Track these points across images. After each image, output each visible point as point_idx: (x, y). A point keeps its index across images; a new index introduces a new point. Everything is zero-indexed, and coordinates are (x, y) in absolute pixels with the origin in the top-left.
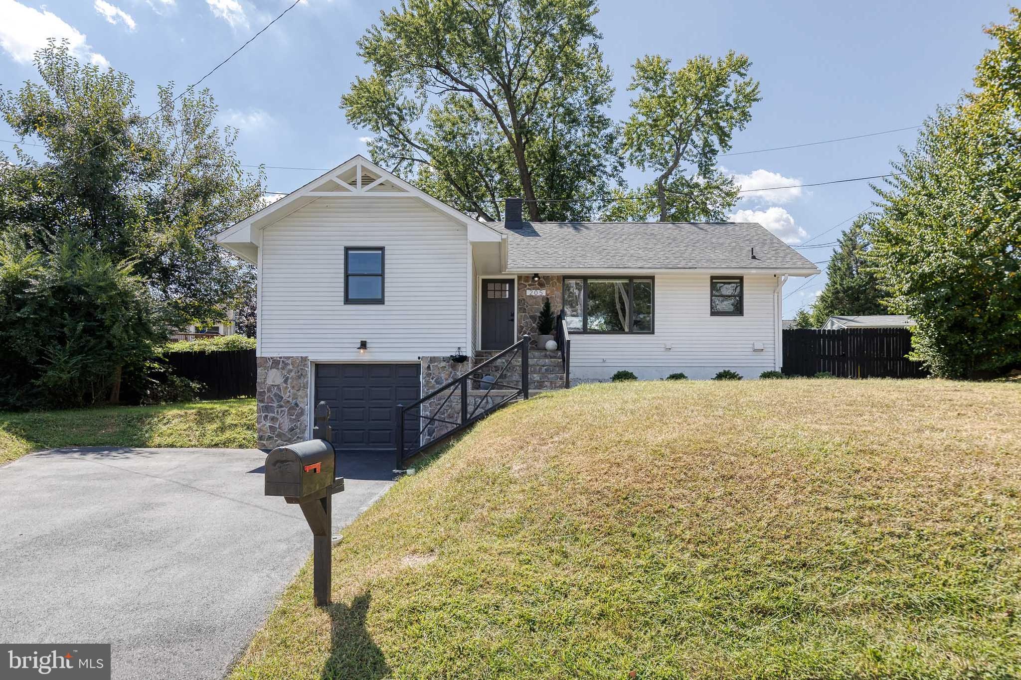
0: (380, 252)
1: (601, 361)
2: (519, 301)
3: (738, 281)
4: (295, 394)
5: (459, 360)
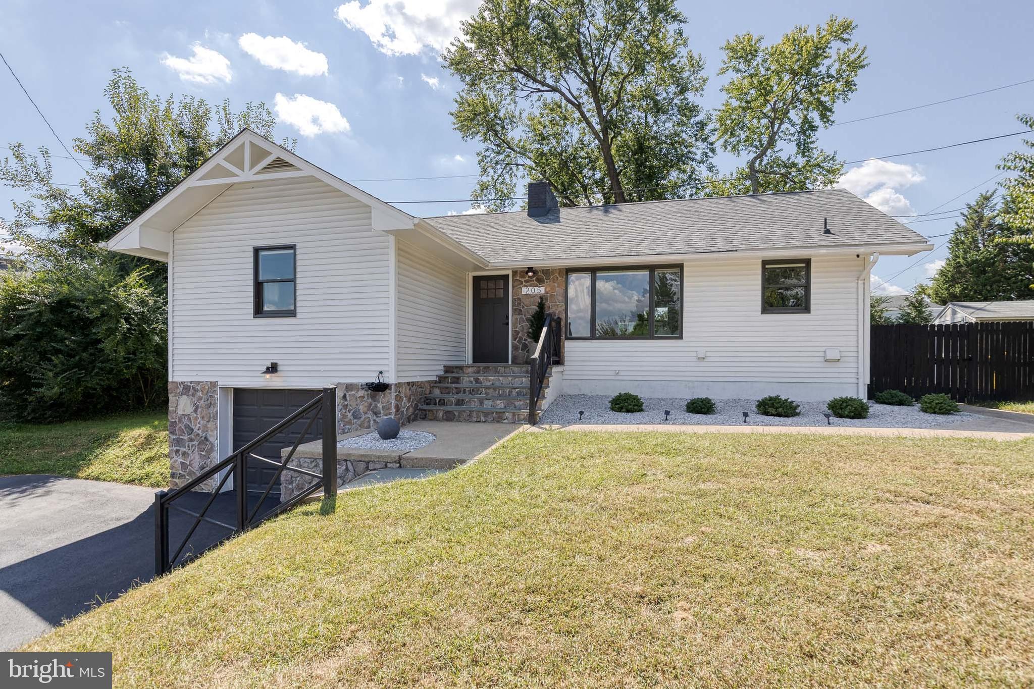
0: (292, 251)
1: (613, 373)
2: (514, 301)
3: (803, 265)
4: (205, 426)
5: (379, 388)
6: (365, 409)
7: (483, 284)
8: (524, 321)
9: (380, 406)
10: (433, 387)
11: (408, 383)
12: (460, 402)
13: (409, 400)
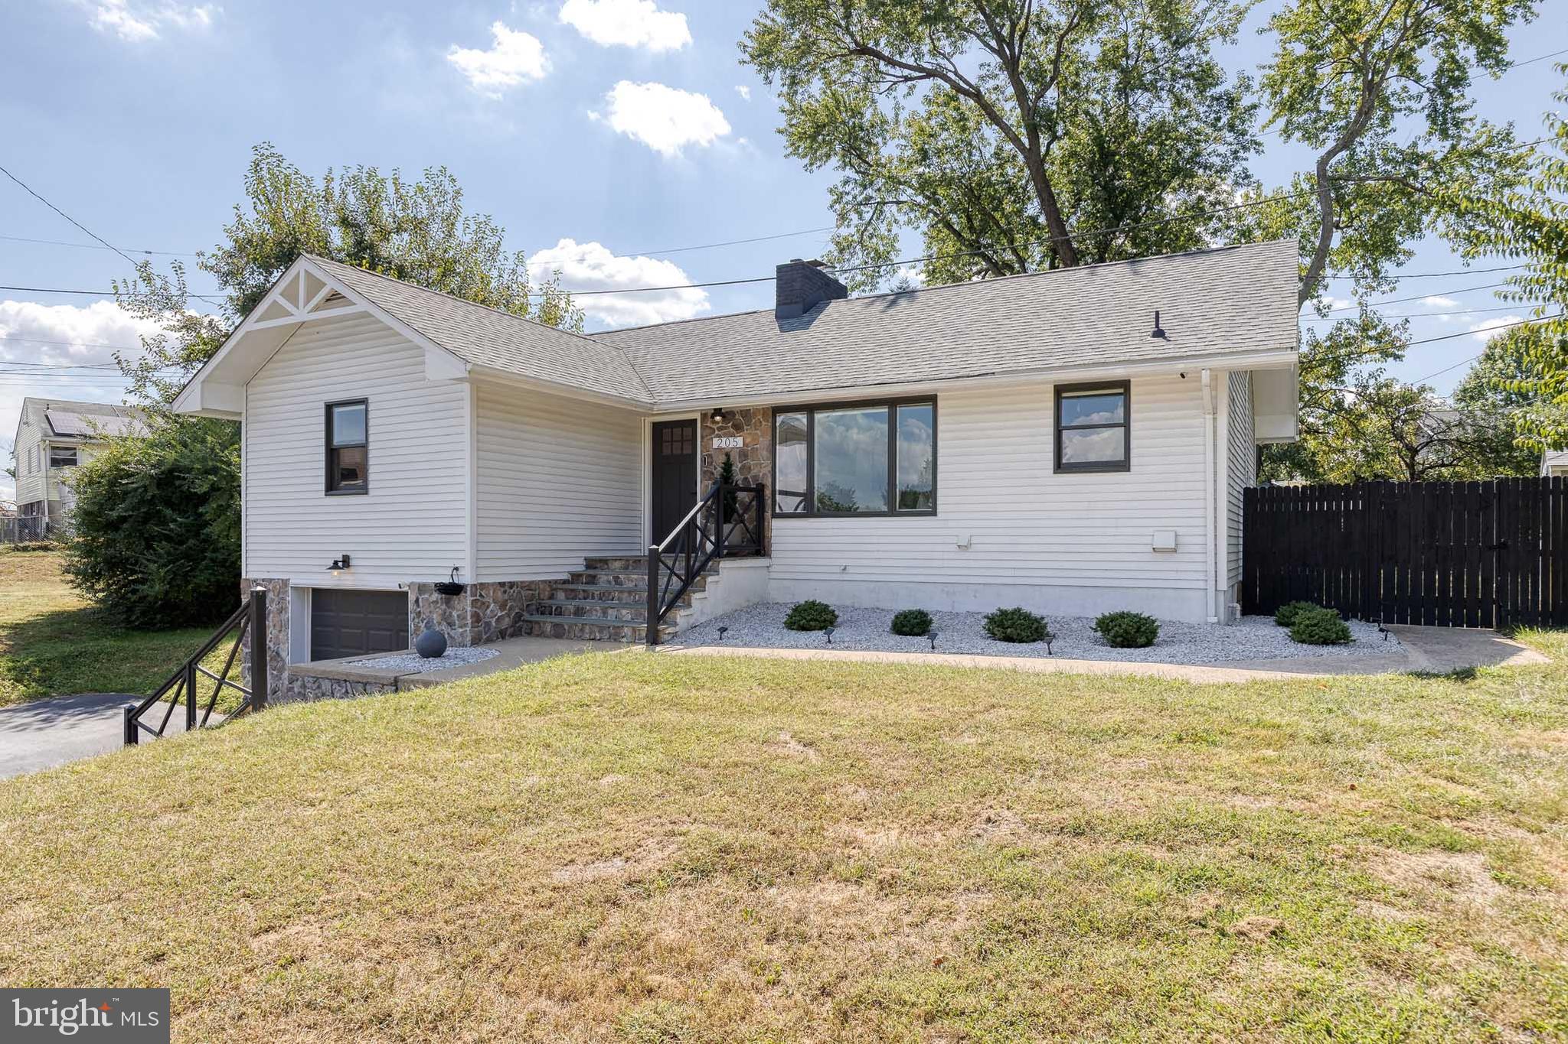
0: (363, 407)
1: (838, 570)
2: (703, 461)
3: (1121, 391)
4: (277, 637)
5: (451, 590)
6: (439, 619)
7: (665, 434)
9: (455, 614)
10: (556, 589)
11: (502, 584)
12: (579, 612)
13: (503, 607)
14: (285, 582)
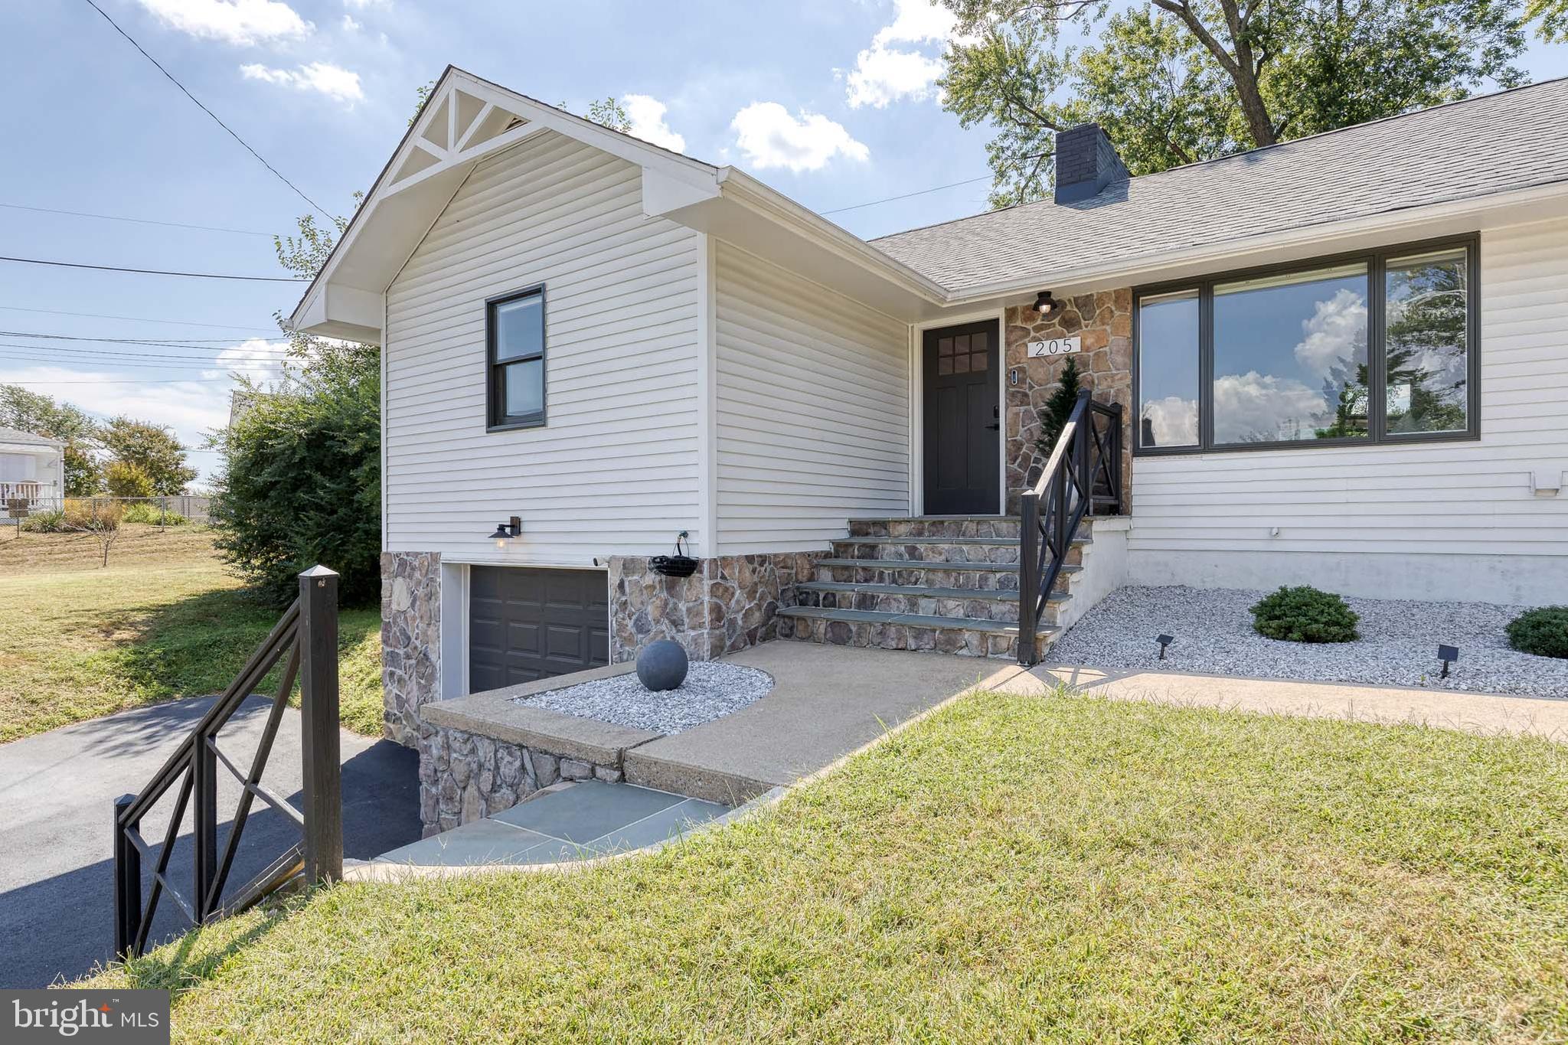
1: (1264, 534)
2: (1010, 374)
4: (425, 633)
5: (678, 568)
6: (657, 614)
7: (945, 346)
8: (1033, 419)
9: (682, 606)
10: (817, 566)
11: (750, 559)
12: (866, 602)
13: (751, 594)
14: (435, 557)
